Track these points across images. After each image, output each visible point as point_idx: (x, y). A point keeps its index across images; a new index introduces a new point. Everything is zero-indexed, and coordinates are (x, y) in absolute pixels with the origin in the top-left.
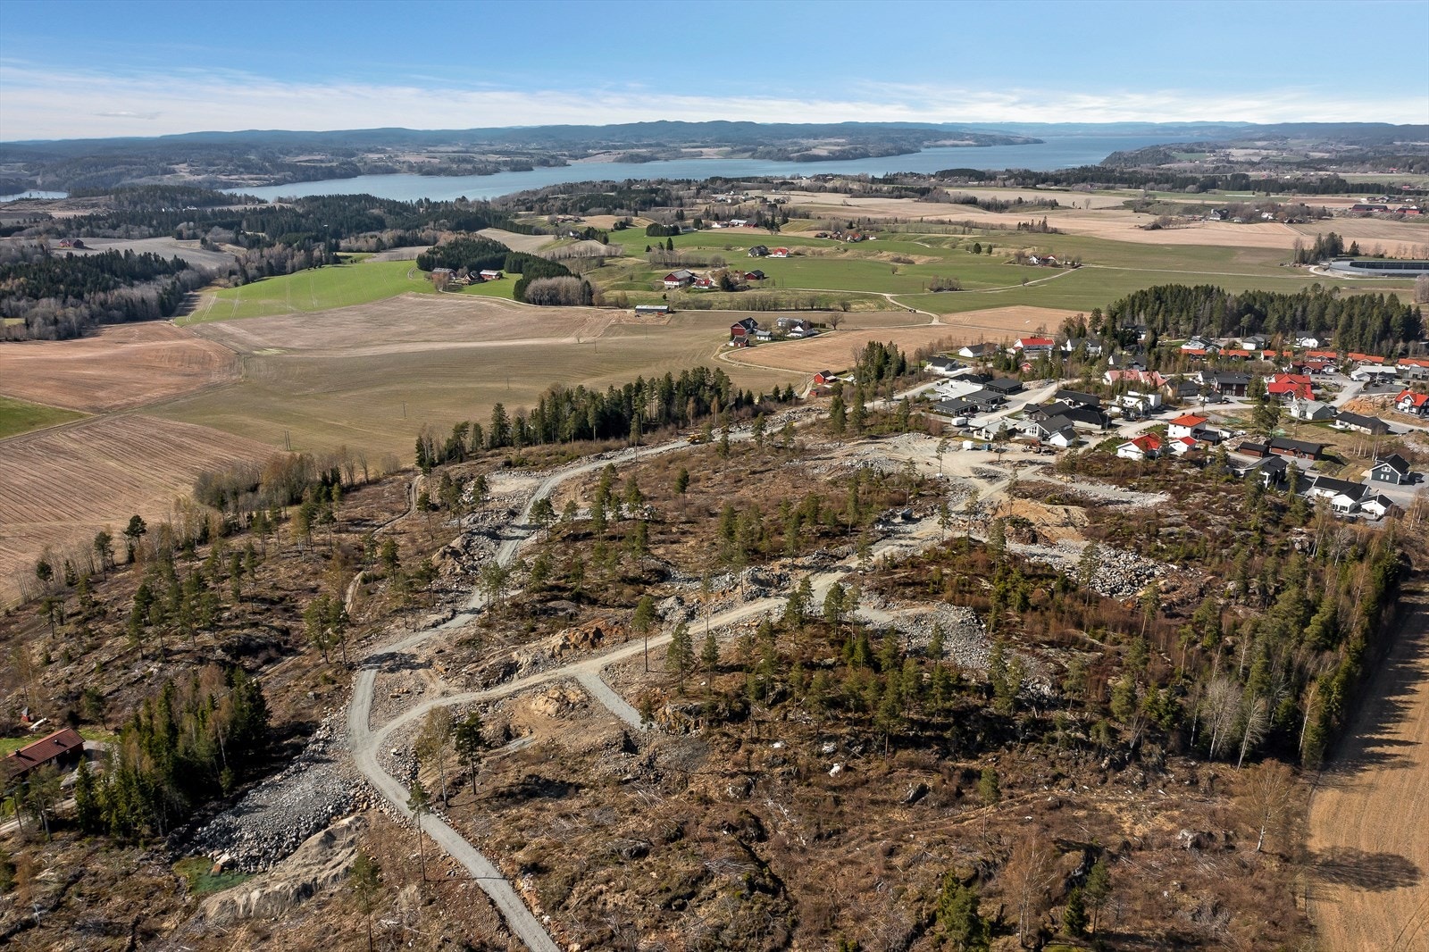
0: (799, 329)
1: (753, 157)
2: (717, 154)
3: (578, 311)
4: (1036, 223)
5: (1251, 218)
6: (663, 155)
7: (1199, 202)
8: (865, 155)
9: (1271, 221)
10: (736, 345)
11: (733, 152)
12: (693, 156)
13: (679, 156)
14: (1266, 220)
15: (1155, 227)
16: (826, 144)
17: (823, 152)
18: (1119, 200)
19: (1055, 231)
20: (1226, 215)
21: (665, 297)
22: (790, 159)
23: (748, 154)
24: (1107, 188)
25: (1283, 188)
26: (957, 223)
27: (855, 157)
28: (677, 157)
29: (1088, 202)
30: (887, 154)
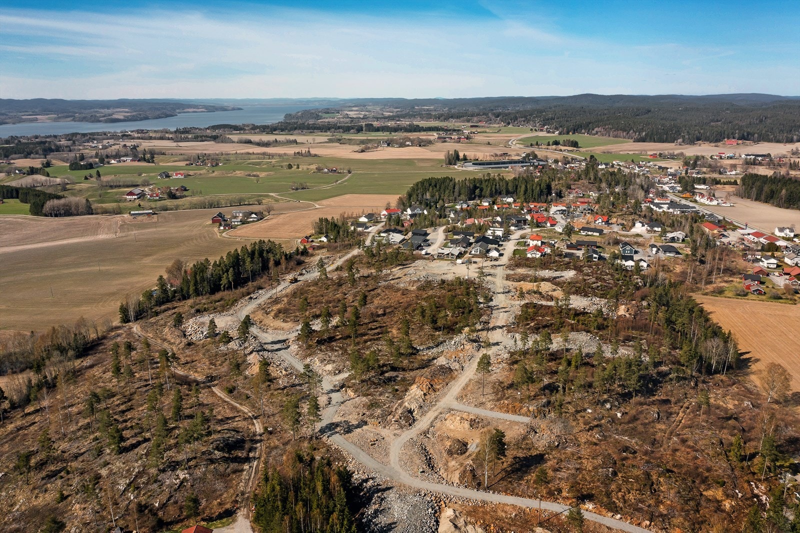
0: (254, 216)
1: (74, 120)
2: (49, 119)
3: (89, 218)
4: (303, 152)
5: (402, 145)
6: (10, 120)
7: (365, 138)
8: (146, 118)
9: (412, 146)
10: (225, 228)
11: (59, 118)
12: (32, 121)
13: (21, 121)
14: (408, 146)
15: (363, 151)
16: (122, 112)
17: (120, 116)
18: (325, 139)
19: (316, 155)
20: (389, 143)
21: (139, 205)
22: (100, 121)
23: (69, 119)
24: (311, 132)
25: (396, 130)
26: (258, 154)
27: (141, 120)
28: (20, 122)
29: (314, 140)
30: (158, 117)
